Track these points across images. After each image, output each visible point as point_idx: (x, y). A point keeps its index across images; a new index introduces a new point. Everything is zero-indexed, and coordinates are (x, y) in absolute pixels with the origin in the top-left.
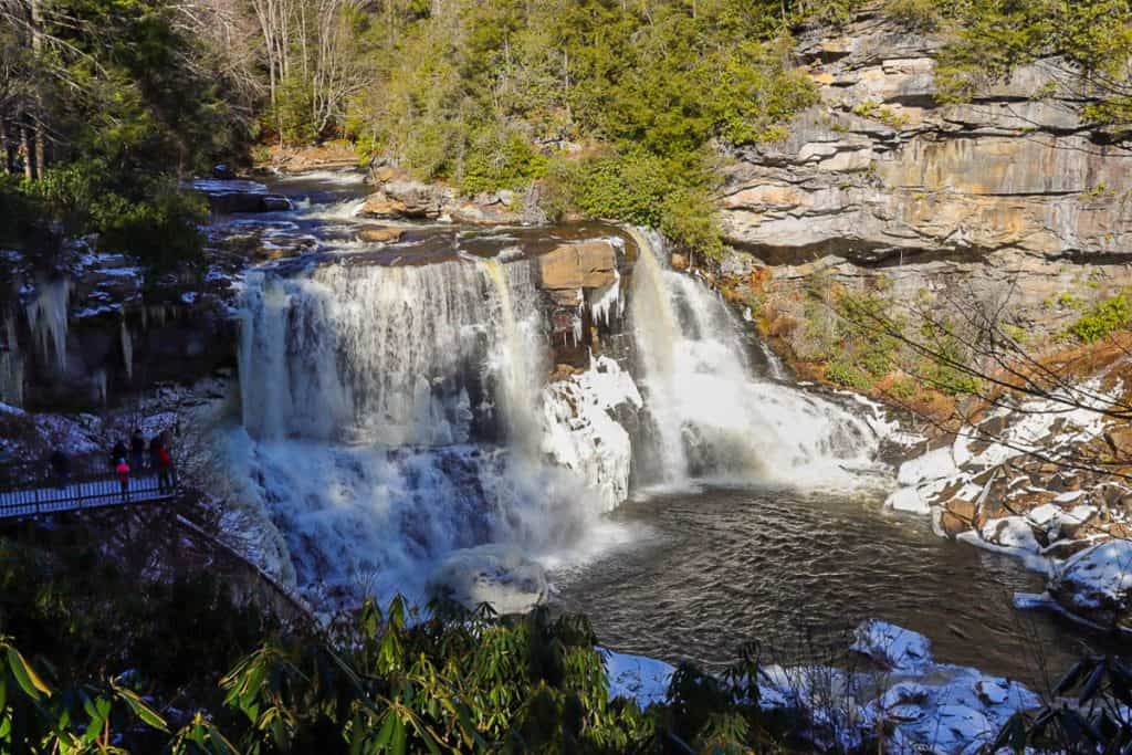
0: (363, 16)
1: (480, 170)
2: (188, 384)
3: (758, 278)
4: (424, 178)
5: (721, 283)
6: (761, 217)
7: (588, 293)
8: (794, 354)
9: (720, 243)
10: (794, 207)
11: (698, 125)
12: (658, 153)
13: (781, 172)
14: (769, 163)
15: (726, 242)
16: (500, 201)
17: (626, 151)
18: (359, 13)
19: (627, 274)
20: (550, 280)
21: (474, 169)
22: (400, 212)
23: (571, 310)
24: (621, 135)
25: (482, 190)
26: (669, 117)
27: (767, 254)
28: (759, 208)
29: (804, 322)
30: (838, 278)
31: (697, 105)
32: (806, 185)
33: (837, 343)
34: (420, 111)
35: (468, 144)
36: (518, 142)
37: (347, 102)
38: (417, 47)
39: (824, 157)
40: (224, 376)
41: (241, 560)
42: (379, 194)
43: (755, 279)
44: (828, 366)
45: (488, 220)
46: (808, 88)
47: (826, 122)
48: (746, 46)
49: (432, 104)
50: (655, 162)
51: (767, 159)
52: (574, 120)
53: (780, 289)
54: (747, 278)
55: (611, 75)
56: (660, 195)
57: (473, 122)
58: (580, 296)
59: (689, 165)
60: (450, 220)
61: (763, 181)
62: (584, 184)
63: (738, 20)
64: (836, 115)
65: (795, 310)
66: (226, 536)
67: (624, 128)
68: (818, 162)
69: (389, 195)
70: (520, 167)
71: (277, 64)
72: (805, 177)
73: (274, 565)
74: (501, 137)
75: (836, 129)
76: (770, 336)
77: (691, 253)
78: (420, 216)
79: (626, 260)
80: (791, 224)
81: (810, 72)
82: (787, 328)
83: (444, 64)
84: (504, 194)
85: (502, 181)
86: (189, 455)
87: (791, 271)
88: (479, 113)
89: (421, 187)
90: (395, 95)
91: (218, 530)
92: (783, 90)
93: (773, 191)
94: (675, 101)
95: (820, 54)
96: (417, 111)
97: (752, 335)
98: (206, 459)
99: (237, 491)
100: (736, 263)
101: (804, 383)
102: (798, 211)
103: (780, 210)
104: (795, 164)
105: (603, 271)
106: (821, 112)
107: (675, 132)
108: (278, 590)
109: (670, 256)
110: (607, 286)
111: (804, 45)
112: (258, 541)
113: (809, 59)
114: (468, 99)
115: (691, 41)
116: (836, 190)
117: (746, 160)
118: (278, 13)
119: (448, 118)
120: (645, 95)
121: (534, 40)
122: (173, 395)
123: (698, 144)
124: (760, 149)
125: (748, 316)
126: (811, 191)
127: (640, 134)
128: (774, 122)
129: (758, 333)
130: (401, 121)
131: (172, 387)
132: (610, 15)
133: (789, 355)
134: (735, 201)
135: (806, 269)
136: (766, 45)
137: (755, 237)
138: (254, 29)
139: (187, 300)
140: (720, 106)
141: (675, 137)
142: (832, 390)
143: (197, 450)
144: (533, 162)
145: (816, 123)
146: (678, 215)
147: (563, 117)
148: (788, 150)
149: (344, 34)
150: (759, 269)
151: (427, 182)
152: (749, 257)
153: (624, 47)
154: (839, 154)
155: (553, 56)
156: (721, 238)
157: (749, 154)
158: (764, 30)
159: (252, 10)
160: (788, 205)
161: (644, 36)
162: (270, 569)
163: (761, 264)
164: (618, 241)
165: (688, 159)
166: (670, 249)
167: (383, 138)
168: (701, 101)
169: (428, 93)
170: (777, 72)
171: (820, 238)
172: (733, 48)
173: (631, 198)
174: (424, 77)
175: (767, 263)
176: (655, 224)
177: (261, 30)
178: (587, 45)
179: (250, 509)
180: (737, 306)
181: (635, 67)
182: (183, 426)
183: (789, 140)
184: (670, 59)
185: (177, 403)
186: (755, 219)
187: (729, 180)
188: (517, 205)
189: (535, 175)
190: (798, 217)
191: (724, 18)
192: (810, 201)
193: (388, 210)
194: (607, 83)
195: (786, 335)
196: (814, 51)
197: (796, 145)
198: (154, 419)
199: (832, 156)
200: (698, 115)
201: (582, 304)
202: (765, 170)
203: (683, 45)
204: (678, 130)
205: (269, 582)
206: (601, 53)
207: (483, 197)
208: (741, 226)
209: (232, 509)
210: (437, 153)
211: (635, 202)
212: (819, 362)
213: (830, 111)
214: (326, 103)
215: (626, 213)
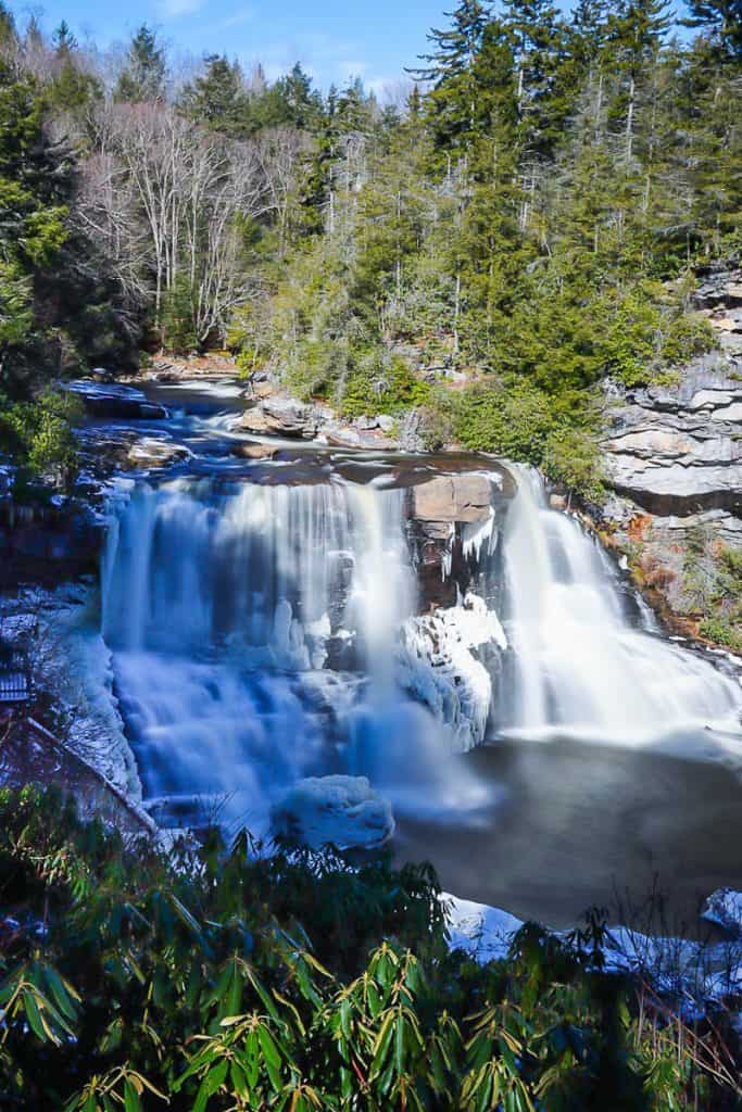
0: (254, 227)
1: (361, 394)
2: (50, 587)
3: (638, 526)
4: (303, 397)
5: (599, 526)
6: (647, 463)
7: (461, 527)
8: (669, 607)
9: (601, 487)
10: (682, 455)
11: (590, 364)
12: (544, 388)
13: (672, 419)
14: (660, 408)
15: (608, 486)
16: (378, 426)
17: (512, 385)
18: (250, 225)
19: (502, 511)
20: (423, 511)
21: (355, 391)
22: (275, 430)
23: (442, 544)
24: (506, 367)
25: (361, 414)
26: (559, 352)
27: (648, 501)
28: (645, 454)
29: (680, 575)
30: (722, 532)
31: (591, 343)
32: (697, 433)
33: (714, 600)
34: (305, 327)
35: (350, 366)
36: (402, 367)
37: (232, 313)
38: (308, 261)
39: (718, 406)
40: (84, 582)
41: (88, 770)
42: (255, 410)
43: (634, 527)
44: (704, 622)
45: (365, 445)
46: (708, 333)
47: (723, 369)
48: (646, 285)
49: (317, 323)
50: (540, 399)
51: (657, 403)
52: (461, 349)
53: (660, 541)
54: (626, 525)
55: (505, 305)
56: (543, 432)
57: (359, 344)
58: (452, 529)
59: (575, 405)
60: (326, 442)
61: (651, 426)
62: (466, 415)
63: (641, 257)
64: (735, 363)
65: (673, 561)
66: (74, 743)
67: (512, 361)
68: (711, 410)
69: (266, 411)
70: (403, 393)
71: (164, 270)
72: (697, 426)
73: (121, 777)
74: (386, 360)
75: (733, 378)
76: (645, 587)
77: (575, 495)
78: (296, 435)
79: (502, 497)
80: (676, 472)
81: (711, 317)
82: (664, 580)
83: (333, 281)
84: (383, 419)
85: (382, 406)
86: (44, 660)
87: (673, 521)
88: (365, 334)
89: (300, 406)
90: (280, 310)
91: (67, 736)
92: (681, 333)
93: (662, 438)
94: (568, 337)
95: (722, 299)
96: (301, 327)
97: (626, 584)
98: (61, 664)
99: (90, 699)
100: (616, 509)
101: (676, 638)
102: (684, 461)
103: (667, 457)
104: (687, 411)
105: (478, 507)
106: (719, 359)
107: (564, 368)
108: (122, 802)
109: (547, 496)
110: (481, 522)
111: (707, 289)
112: (106, 751)
113: (711, 303)
114: (355, 320)
115: (589, 275)
116: (728, 441)
117: (635, 403)
118: (170, 218)
119: (333, 337)
120: (536, 328)
121: (429, 264)
122: (34, 597)
123: (587, 384)
124: (651, 392)
125: (623, 564)
126: (701, 440)
127: (528, 369)
128: (669, 366)
129: (632, 582)
130: (285, 337)
131: (34, 589)
132: (507, 243)
133: (663, 607)
134: (620, 444)
135: (691, 521)
136: (667, 284)
137: (638, 483)
138: (145, 232)
139: (55, 502)
140: (614, 345)
141: (564, 374)
142: (705, 647)
143: (54, 653)
144: (415, 389)
145: (713, 370)
146: (559, 453)
147: (451, 344)
148: (680, 396)
149: (234, 244)
150: (640, 516)
151: (306, 401)
152: (630, 504)
153: (520, 277)
154: (734, 405)
155: (445, 281)
156: (602, 482)
157: (640, 396)
158: (667, 270)
159: (144, 213)
160: (676, 453)
161: (541, 268)
162: (116, 780)
163: (641, 511)
164: (495, 477)
165: (576, 397)
166: (549, 489)
167: (265, 352)
168: (595, 339)
169: (314, 310)
170: (678, 314)
171: (705, 490)
172: (632, 285)
173: (514, 434)
174: (312, 294)
175: (649, 511)
176: (536, 462)
177: (152, 234)
178: (480, 272)
179: (101, 718)
180: (614, 553)
181: (528, 299)
182: (42, 629)
183: (682, 387)
184: (566, 292)
185: (38, 606)
186: (640, 464)
187: (617, 423)
188: (397, 432)
189: (416, 402)
190: (686, 467)
191: (626, 254)
192: (699, 451)
193: (264, 427)
194: (499, 313)
195: (662, 588)
196: (716, 295)
197: (689, 393)
198: (13, 620)
199: (727, 405)
200: (591, 353)
201: (453, 539)
202: (655, 414)
203: (581, 279)
204: (569, 367)
205: (115, 793)
206: (495, 280)
207: (361, 421)
208: (625, 471)
209: (83, 716)
210: (319, 370)
211: (517, 438)
212: (693, 617)
213: (729, 358)
214: (211, 312)
215: (507, 449)
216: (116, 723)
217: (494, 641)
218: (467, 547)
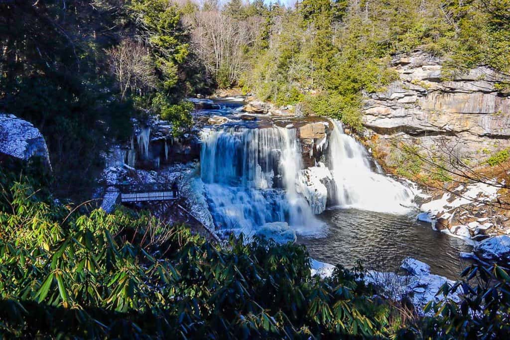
0: (247, 47)
1: (282, 98)
2: (184, 163)
3: (374, 138)
4: (263, 100)
5: (362, 138)
6: (376, 117)
7: (315, 140)
8: (386, 165)
9: (362, 126)
10: (388, 114)
11: (356, 86)
12: (341, 94)
13: (384, 102)
14: (381, 99)
15: (363, 125)
16: (288, 109)
17: (331, 93)
18: (246, 47)
19: (329, 135)
20: (303, 135)
21: (280, 98)
22: (255, 111)
23: (310, 146)
24: (329, 88)
25: (282, 105)
26: (346, 82)
27: (378, 130)
28: (376, 114)
29: (389, 154)
30: (403, 139)
31: (356, 79)
32: (393, 107)
33: (401, 162)
34: (263, 78)
35: (278, 90)
36: (295, 89)
37: (240, 75)
38: (264, 57)
39: (400, 98)
40: (195, 161)
41: (198, 221)
42: (248, 105)
43: (372, 138)
44: (398, 170)
45: (284, 115)
46: (395, 74)
47: (401, 86)
48: (375, 60)
49: (267, 76)
50: (340, 97)
51: (379, 98)
52: (314, 83)
53: (381, 143)
54: (370, 138)
55: (328, 68)
56: (342, 109)
57: (280, 82)
58: (313, 141)
59: (352, 99)
60: (271, 114)
61: (378, 105)
62: (316, 104)
63: (372, 51)
64: (405, 84)
65: (387, 149)
66: (193, 213)
67: (330, 86)
68: (398, 99)
69: (251, 105)
70: (296, 97)
71: (219, 62)
72: (393, 104)
73: (208, 223)
74: (290, 87)
75: (404, 88)
76: (377, 158)
77: (353, 129)
78: (261, 112)
79: (328, 131)
80: (387, 120)
81: (396, 69)
82: (384, 156)
83: (272, 63)
84: (289, 106)
85: (289, 102)
86: (183, 186)
87: (386, 136)
88: (283, 79)
89: (262, 103)
90: (256, 73)
91: (190, 210)
92: (387, 74)
93: (382, 109)
94: (349, 77)
95: (400, 63)
96: (262, 78)
97: (371, 157)
98: (188, 187)
99: (198, 198)
100: (367, 133)
101: (389, 175)
102: (389, 116)
103: (383, 115)
104: (389, 100)
105: (321, 133)
106: (400, 83)
107: (348, 88)
108: (208, 231)
109: (344, 129)
110: (322, 138)
111: (394, 60)
112: (203, 215)
113: (396, 64)
114: (279, 75)
115: (355, 57)
116: (403, 109)
117: (371, 98)
118: (220, 46)
119: (272, 81)
120: (338, 75)
121: (303, 56)
122: (179, 167)
123: (356, 92)
124: (377, 94)
125: (370, 151)
126: (395, 109)
127: (336, 88)
128: (383, 85)
129: (373, 156)
130: (257, 81)
131: (179, 164)
132: (328, 48)
133: (384, 165)
134: (367, 112)
135: (393, 136)
136: (381, 59)
137: (374, 124)
138: (213, 51)
139: (185, 136)
140: (364, 79)
141: (348, 90)
142: (398, 177)
143: (185, 185)
144: (299, 96)
145: (398, 86)
146: (347, 115)
147: (311, 81)
148: (387, 95)
149: (240, 53)
150: (375, 135)
151: (265, 102)
152: (371, 131)
153: (333, 59)
154: (405, 97)
155: (308, 61)
156: (362, 124)
157: (374, 96)
158: (381, 54)
159: (212, 45)
160: (386, 114)
161: (339, 56)
162: (206, 224)
163: (375, 133)
164: (327, 124)
165: (352, 97)
166: (344, 127)
167: (251, 87)
168: (358, 77)
169: (266, 73)
170: (385, 69)
171: (397, 126)
172: (370, 60)
173: (332, 109)
174: (265, 67)
175: (378, 133)
176: (340, 118)
177: (215, 52)
178: (319, 58)
179: (201, 205)
180: (367, 147)
181: (335, 66)
182: (182, 177)
183: (388, 92)
184: (348, 63)
185: (181, 169)
186: (374, 118)
187: (366, 105)
188: (293, 110)
189: (300, 101)
190: (390, 118)
191: (367, 50)
192: (394, 113)
193: (251, 110)
194: (326, 71)
195: (383, 158)
196: (398, 62)
197: (390, 94)
198: (173, 174)
199: (403, 98)
200: (357, 82)
201: (313, 144)
202: (379, 101)
203: (353, 59)
204: (350, 87)
205: (206, 229)
206: (325, 61)
207: (282, 107)
208: (370, 120)
209: (196, 204)
210: (268, 91)
211: (333, 111)
212: (394, 167)
213: (403, 82)
214: (234, 75)
215: (330, 115)
216: (206, 206)
217: (328, 177)
218: (318, 147)
